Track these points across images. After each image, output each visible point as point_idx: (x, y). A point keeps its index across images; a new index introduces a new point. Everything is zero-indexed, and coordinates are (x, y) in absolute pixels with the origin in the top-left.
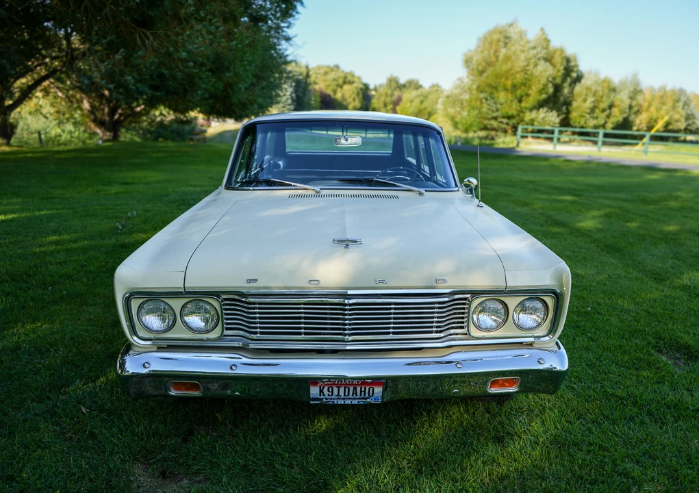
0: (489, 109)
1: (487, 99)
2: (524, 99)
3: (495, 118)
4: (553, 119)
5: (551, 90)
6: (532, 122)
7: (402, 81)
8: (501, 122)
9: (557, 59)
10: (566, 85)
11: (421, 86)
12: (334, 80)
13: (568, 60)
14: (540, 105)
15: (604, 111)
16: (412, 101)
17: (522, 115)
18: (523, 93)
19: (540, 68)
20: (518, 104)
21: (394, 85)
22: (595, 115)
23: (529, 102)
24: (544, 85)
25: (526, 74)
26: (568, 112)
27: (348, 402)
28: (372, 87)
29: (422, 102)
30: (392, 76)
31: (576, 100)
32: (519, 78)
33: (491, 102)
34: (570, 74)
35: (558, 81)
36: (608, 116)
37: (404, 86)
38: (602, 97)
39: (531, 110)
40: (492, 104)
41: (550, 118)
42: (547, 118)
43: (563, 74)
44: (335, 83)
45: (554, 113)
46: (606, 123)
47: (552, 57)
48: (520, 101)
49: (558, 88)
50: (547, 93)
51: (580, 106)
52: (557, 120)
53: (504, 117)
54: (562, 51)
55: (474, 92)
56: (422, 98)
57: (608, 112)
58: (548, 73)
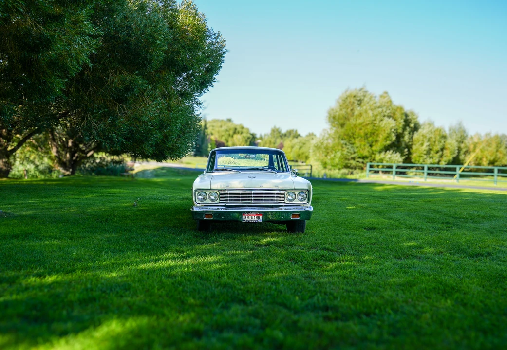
0: (348, 152)
1: (346, 145)
2: (374, 144)
3: (353, 159)
4: (397, 158)
5: (394, 138)
6: (381, 161)
7: (284, 131)
8: (358, 162)
9: (398, 115)
10: (406, 133)
11: (299, 135)
12: (227, 131)
13: (406, 115)
14: (387, 149)
15: (437, 152)
16: (292, 147)
17: (373, 156)
18: (373, 140)
19: (384, 122)
20: (369, 148)
21: (276, 134)
22: (431, 155)
23: (377, 147)
24: (388, 134)
25: (374, 126)
26: (410, 153)
27: (253, 221)
28: (258, 136)
29: (300, 148)
30: (275, 127)
31: (415, 145)
32: (369, 128)
33: (349, 147)
34: (410, 125)
35: (400, 131)
36: (441, 156)
37: (285, 135)
38: (435, 142)
39: (380, 152)
40: (350, 148)
41: (396, 158)
42: (392, 158)
43: (403, 125)
44: (228, 133)
45: (398, 154)
46: (439, 161)
47: (394, 114)
48: (371, 146)
49: (399, 136)
50: (391, 140)
51: (419, 149)
52: (401, 160)
53: (360, 158)
54: (401, 108)
55: (337, 139)
56: (301, 145)
57: (441, 153)
58: (391, 126)
